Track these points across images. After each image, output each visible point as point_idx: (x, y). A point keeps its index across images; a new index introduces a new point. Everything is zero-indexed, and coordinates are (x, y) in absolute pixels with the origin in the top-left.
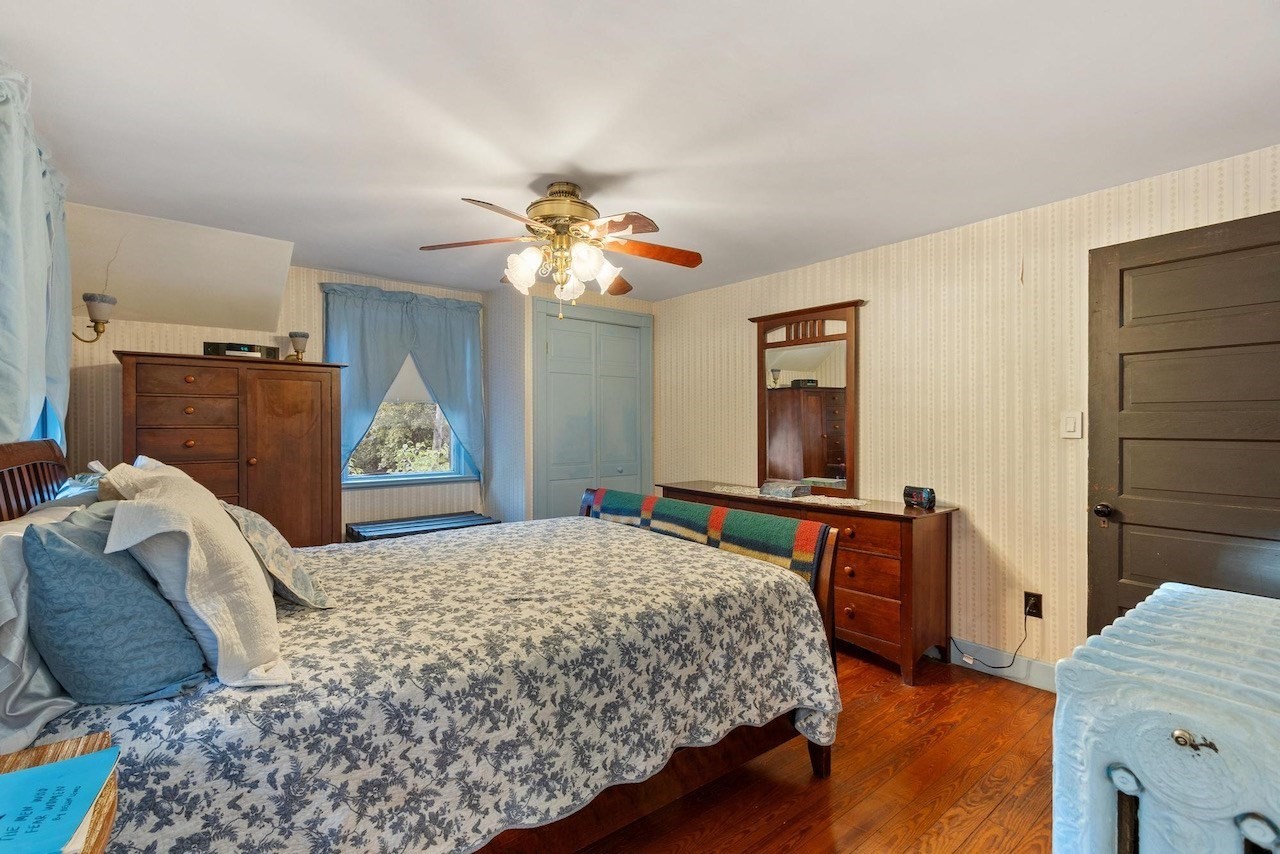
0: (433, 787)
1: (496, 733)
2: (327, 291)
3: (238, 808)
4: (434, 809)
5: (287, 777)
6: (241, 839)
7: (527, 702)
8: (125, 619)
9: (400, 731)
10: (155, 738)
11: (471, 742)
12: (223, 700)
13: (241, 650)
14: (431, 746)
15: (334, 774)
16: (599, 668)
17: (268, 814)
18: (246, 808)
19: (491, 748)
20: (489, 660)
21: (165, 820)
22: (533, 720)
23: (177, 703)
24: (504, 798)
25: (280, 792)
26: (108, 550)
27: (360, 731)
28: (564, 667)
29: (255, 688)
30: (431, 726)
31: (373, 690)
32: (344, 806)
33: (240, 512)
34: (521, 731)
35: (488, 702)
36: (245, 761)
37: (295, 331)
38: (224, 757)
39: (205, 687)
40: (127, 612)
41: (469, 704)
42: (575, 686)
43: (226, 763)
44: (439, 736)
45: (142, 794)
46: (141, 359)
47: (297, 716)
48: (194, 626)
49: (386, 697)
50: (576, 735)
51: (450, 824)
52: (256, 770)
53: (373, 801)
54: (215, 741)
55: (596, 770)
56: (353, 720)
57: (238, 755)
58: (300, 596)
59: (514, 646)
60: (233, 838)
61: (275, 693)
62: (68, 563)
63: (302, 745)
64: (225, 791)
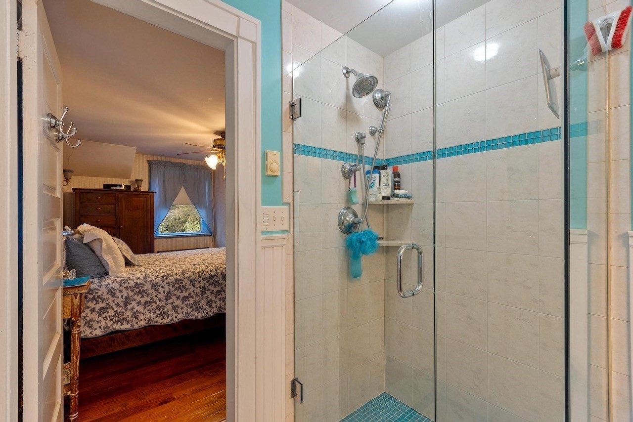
0: (164, 305)
1: (182, 293)
2: (150, 163)
3: (114, 302)
4: (165, 311)
5: (126, 297)
6: (115, 310)
7: (192, 287)
8: (87, 259)
9: (155, 290)
10: (95, 285)
11: (175, 295)
12: (111, 279)
13: (115, 269)
14: (164, 295)
15: (138, 298)
16: (215, 280)
17: (121, 305)
18: (116, 303)
19: (181, 297)
20: (181, 275)
21: (97, 303)
22: (193, 291)
23: (100, 279)
24: (185, 311)
25: (124, 300)
26: (84, 242)
27: (145, 289)
28: (204, 279)
29: (118, 277)
30: (164, 289)
31: (148, 279)
32: (140, 306)
33: (115, 238)
34: (190, 294)
35: (180, 286)
36: (116, 292)
37: (138, 179)
38: (111, 290)
39: (106, 277)
40: (88, 257)
41: (174, 285)
42: (207, 284)
43: (112, 292)
44: (166, 292)
45: (92, 296)
46: (81, 191)
47: (129, 283)
48: (104, 262)
49: (151, 281)
50: (207, 298)
51: (169, 315)
52: (118, 294)
53: (148, 306)
54: (109, 286)
55: (214, 308)
56: (143, 286)
57: (114, 290)
58: (132, 262)
59: (189, 273)
60: (113, 309)
61: (123, 278)
62: (75, 245)
63: (130, 290)
64: (111, 298)
